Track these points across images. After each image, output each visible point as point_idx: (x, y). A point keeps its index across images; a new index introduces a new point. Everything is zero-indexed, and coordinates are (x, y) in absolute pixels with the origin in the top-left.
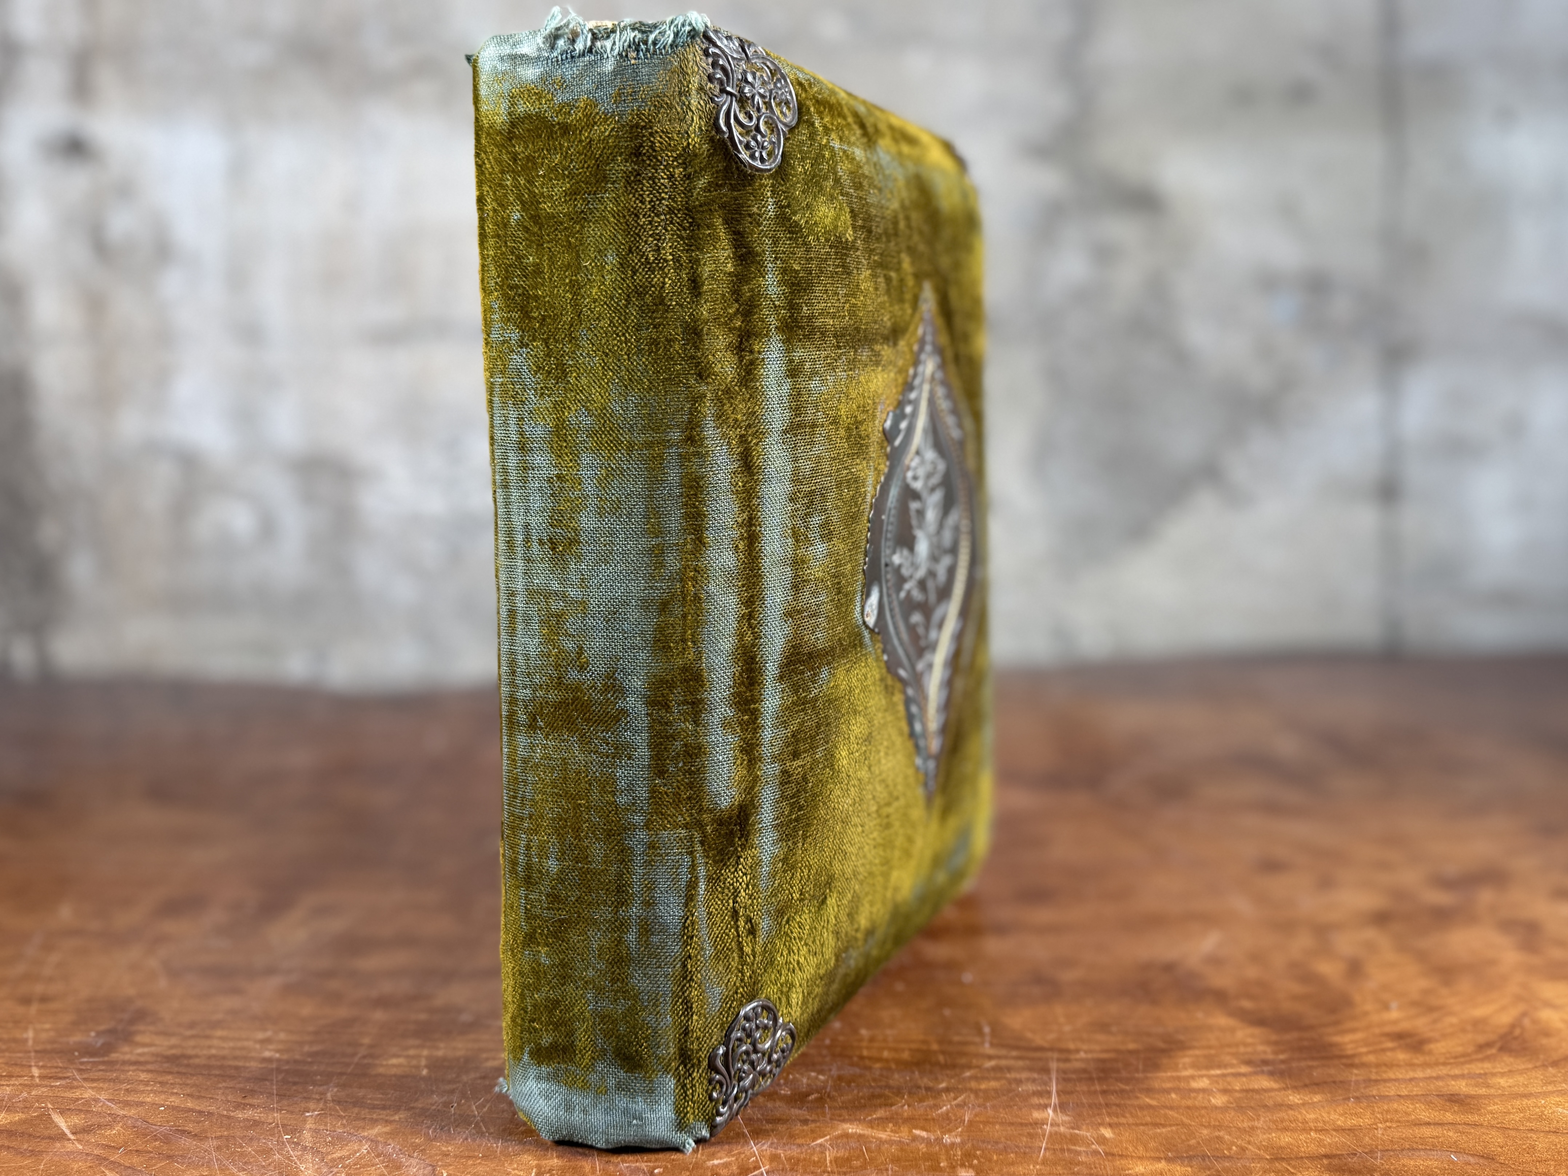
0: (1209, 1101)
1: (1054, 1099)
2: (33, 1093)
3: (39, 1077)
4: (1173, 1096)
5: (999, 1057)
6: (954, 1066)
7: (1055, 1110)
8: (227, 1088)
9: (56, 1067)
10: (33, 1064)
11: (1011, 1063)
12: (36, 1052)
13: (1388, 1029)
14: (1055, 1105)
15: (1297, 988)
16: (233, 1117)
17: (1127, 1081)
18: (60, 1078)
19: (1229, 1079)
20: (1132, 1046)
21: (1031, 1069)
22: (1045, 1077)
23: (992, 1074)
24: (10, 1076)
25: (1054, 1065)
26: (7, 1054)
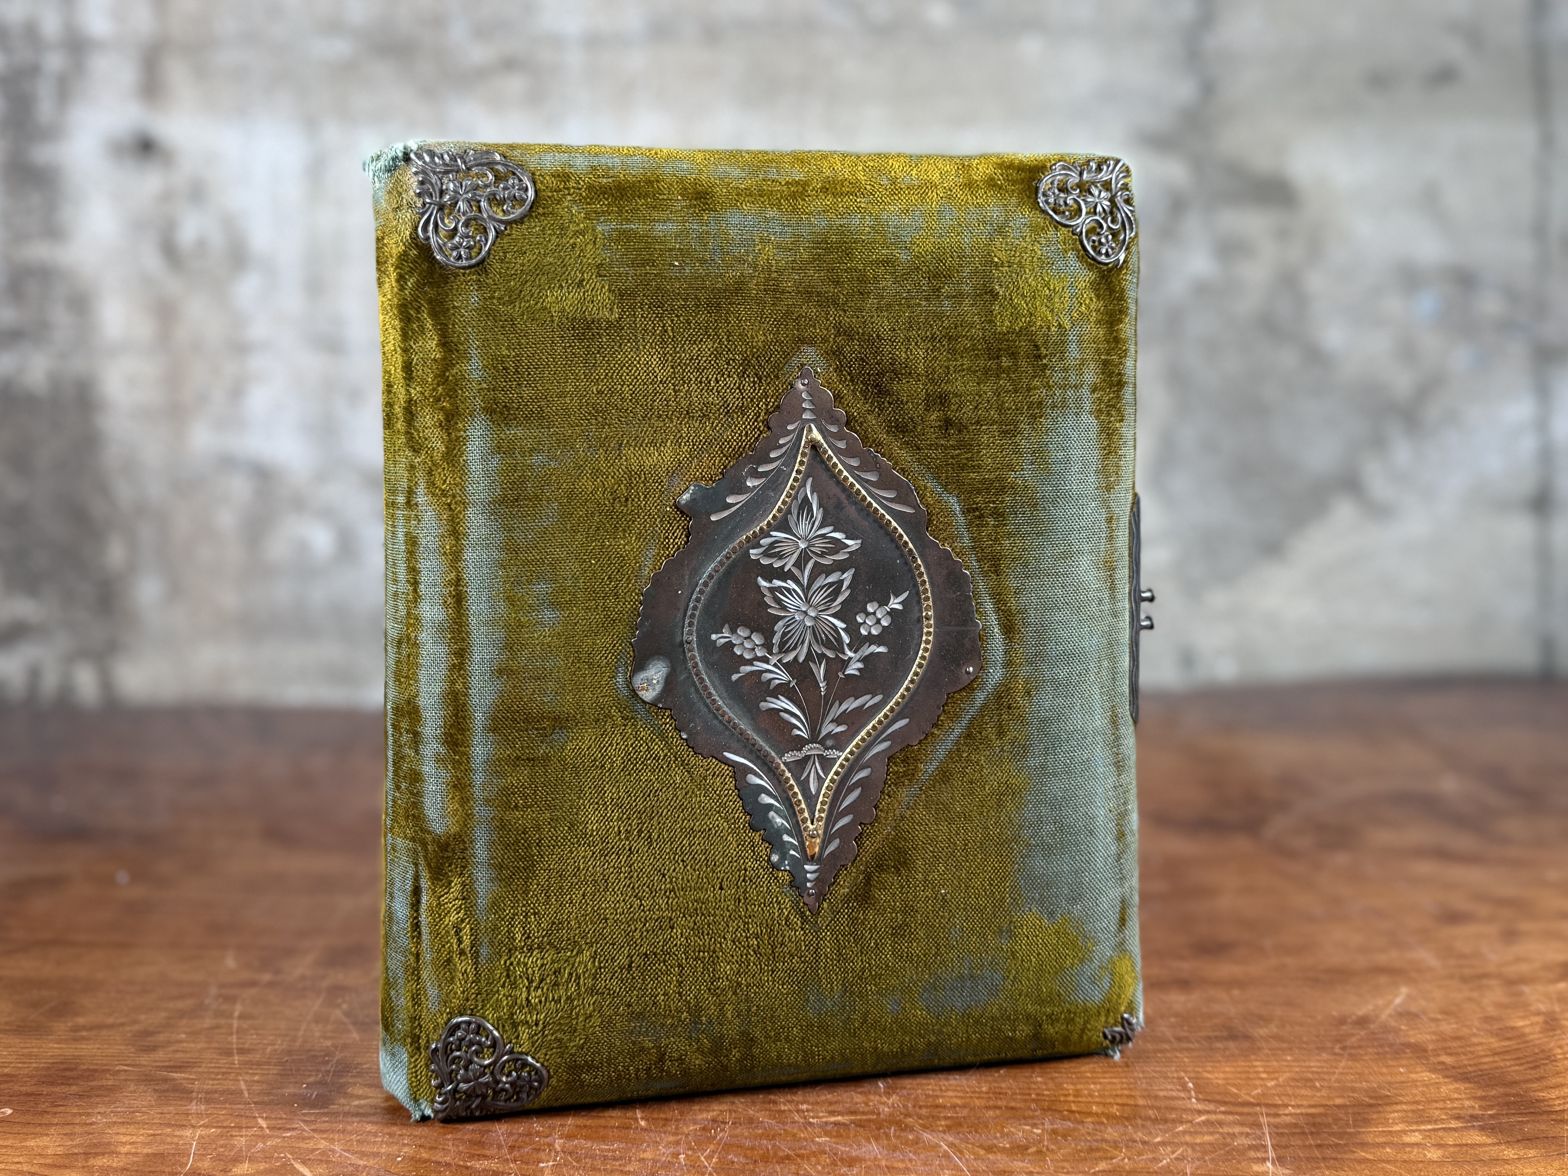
0: (1425, 1156)
1: (1271, 1154)
2: (268, 1144)
3: (268, 1128)
4: (1388, 1150)
5: (1208, 1112)
6: (1166, 1121)
7: (1273, 1163)
8: (454, 1140)
9: (281, 1119)
10: (257, 1115)
11: (1222, 1117)
12: (255, 1103)
14: (1273, 1159)
16: (471, 1167)
17: (1341, 1135)
18: (289, 1129)
19: (1440, 1134)
20: (1338, 1101)
21: (1242, 1124)
22: (1258, 1132)
23: (1205, 1129)
24: (239, 1127)
25: (1264, 1120)
26: (227, 1106)
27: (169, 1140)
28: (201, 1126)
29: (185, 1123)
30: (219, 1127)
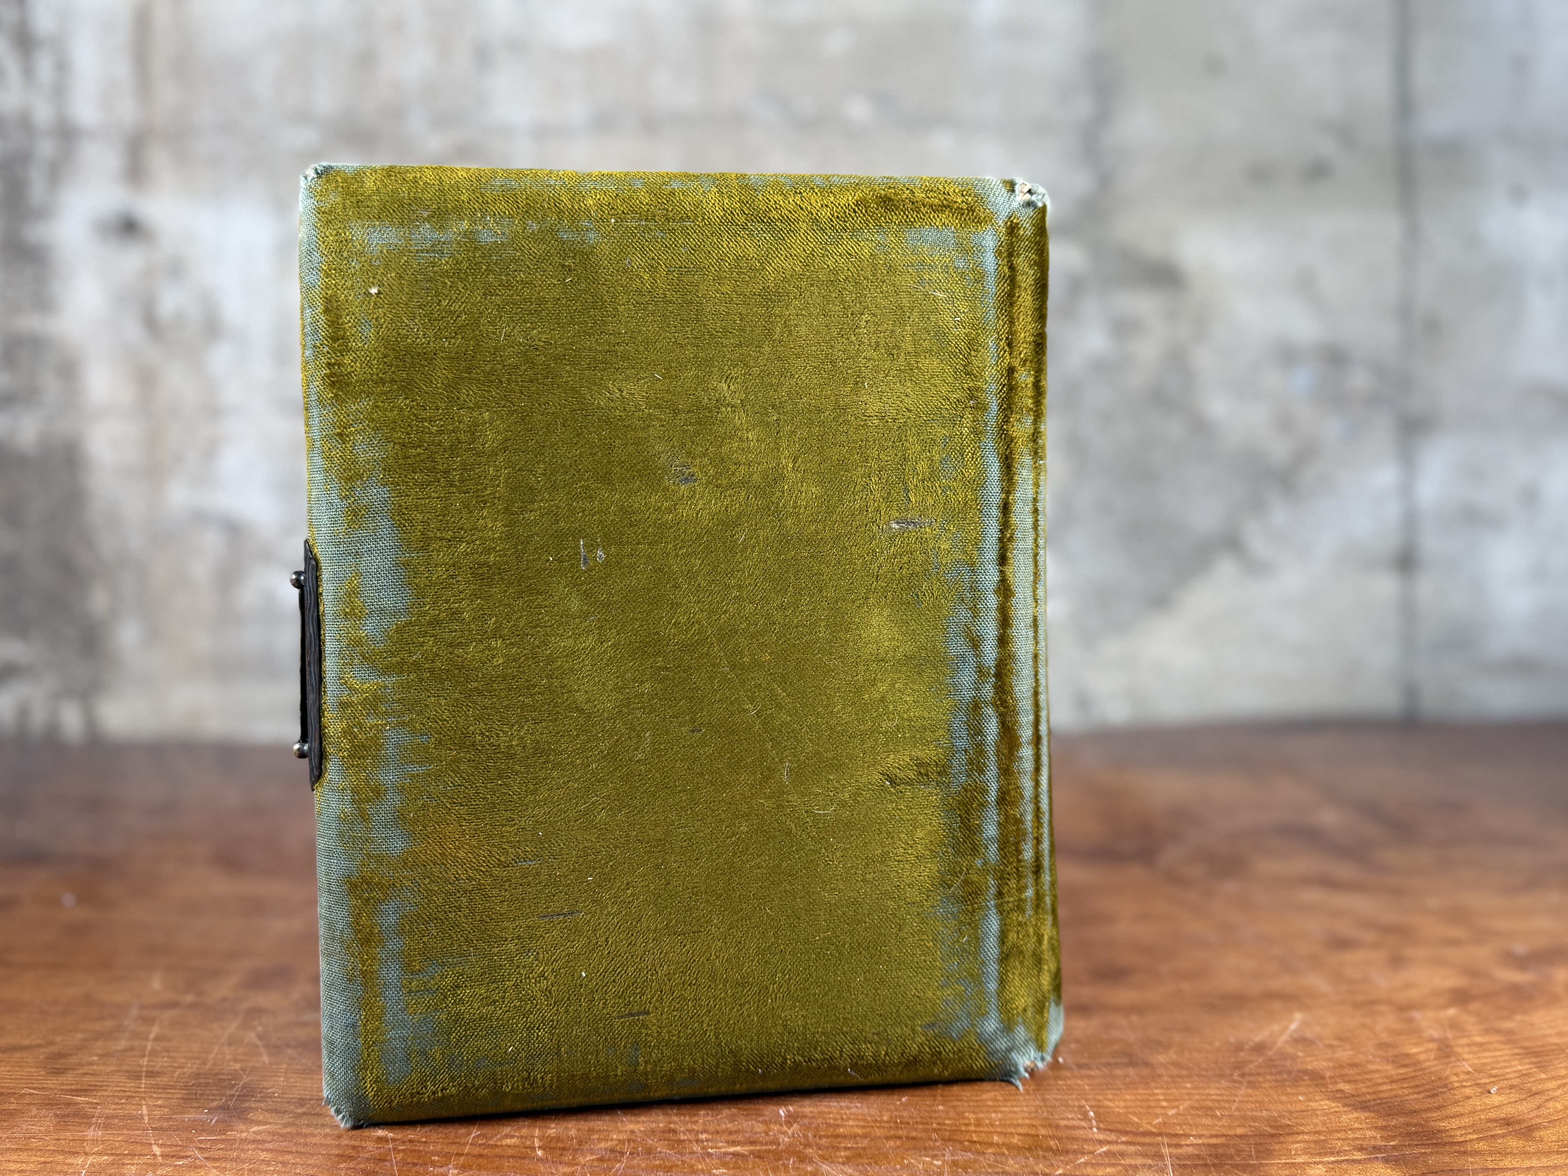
2: (158, 1173)
3: (162, 1155)
5: (1109, 1142)
6: (1067, 1152)
8: (348, 1169)
9: (177, 1146)
10: (153, 1142)
11: (1123, 1148)
12: (153, 1129)
13: (1492, 1115)
15: (1393, 1071)
18: (182, 1157)
19: (1344, 1166)
20: (1240, 1131)
21: (1144, 1155)
22: (1160, 1164)
23: (1107, 1160)
24: (132, 1155)
25: (1166, 1151)
26: (125, 1132)
27: (59, 1168)
28: (94, 1154)
29: (78, 1150)
30: (112, 1154)
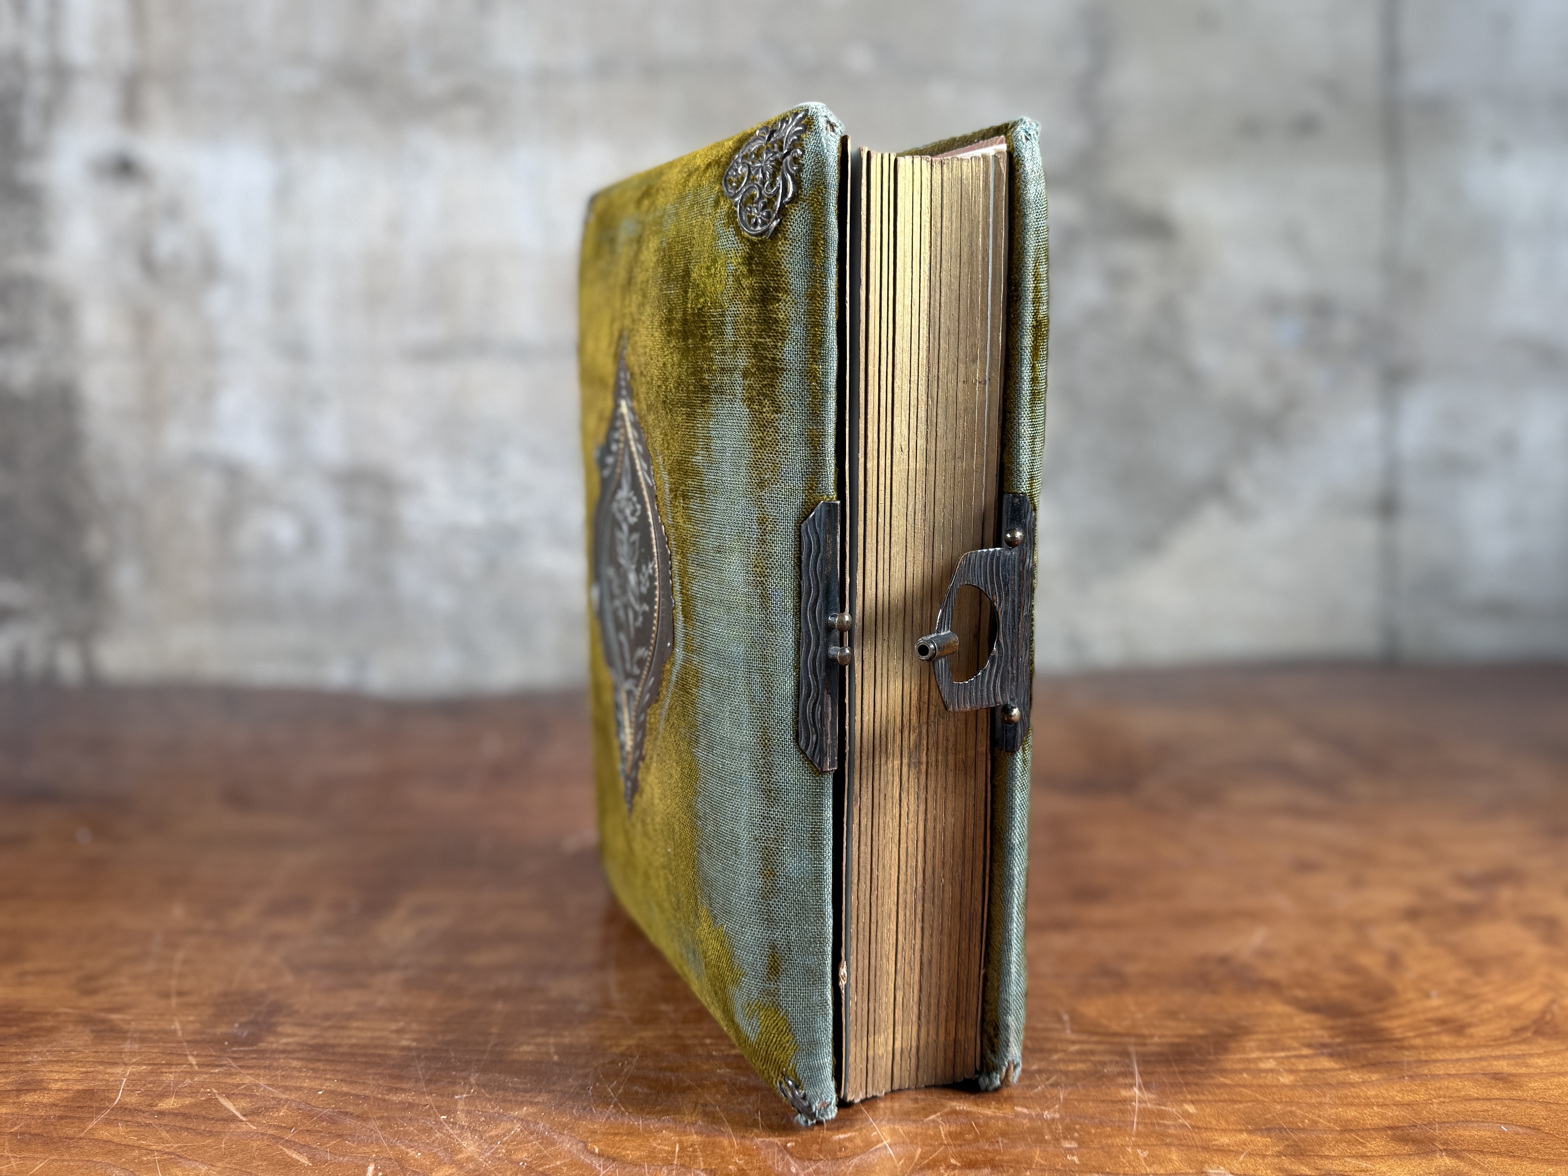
0: (1278, 1080)
1: (1138, 1079)
2: (196, 1080)
3: (198, 1065)
4: (1245, 1075)
5: (1081, 1042)
6: (1042, 1050)
7: (1140, 1089)
8: (375, 1074)
9: (211, 1056)
10: (188, 1053)
11: (1094, 1046)
12: (188, 1042)
13: (1431, 1015)
14: (1140, 1084)
15: (1343, 978)
16: (388, 1100)
17: (1202, 1063)
18: (218, 1066)
19: (1293, 1060)
20: (1201, 1031)
21: (1112, 1053)
22: (1127, 1061)
23: (1078, 1058)
24: (169, 1064)
25: (1132, 1049)
26: (161, 1044)
27: (100, 1077)
28: (133, 1064)
29: (117, 1061)
30: (150, 1064)
